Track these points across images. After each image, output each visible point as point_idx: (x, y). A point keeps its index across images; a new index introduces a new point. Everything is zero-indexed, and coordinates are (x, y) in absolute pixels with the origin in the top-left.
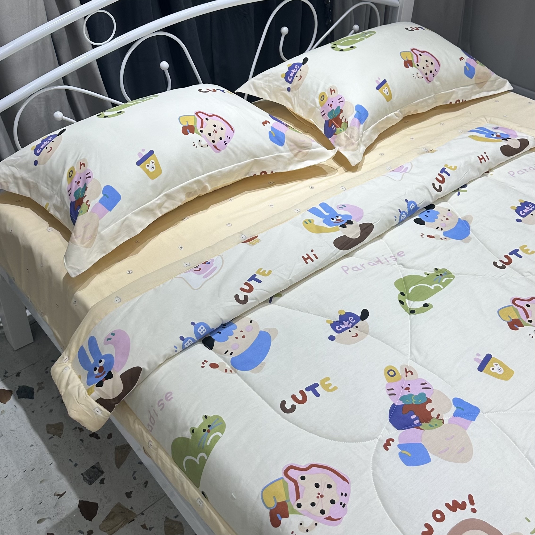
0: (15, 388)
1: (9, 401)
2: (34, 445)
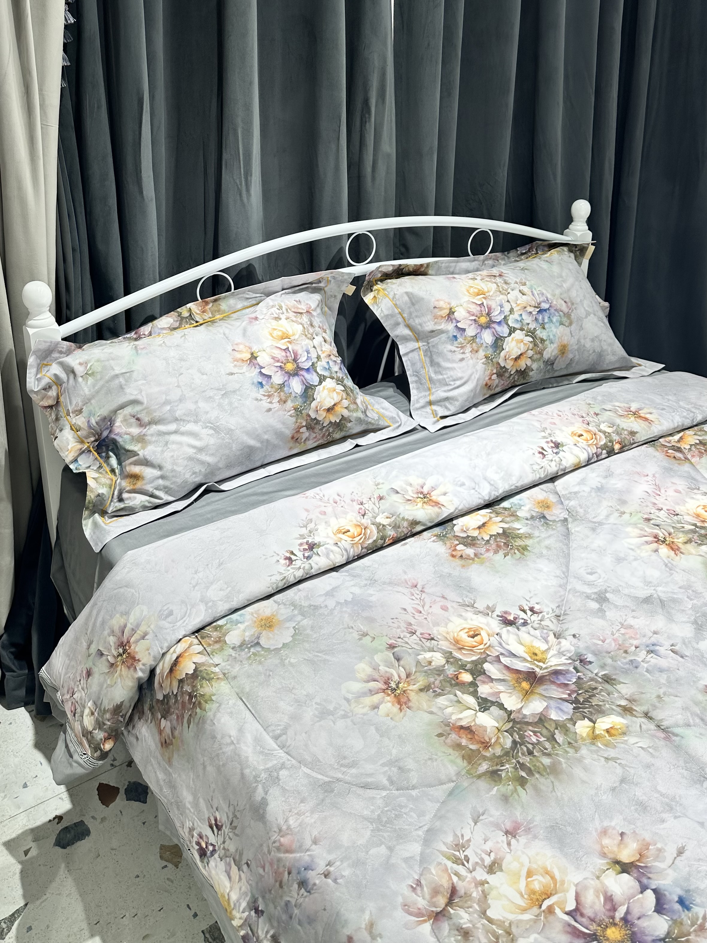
0: (124, 784)
1: (113, 804)
2: (141, 876)
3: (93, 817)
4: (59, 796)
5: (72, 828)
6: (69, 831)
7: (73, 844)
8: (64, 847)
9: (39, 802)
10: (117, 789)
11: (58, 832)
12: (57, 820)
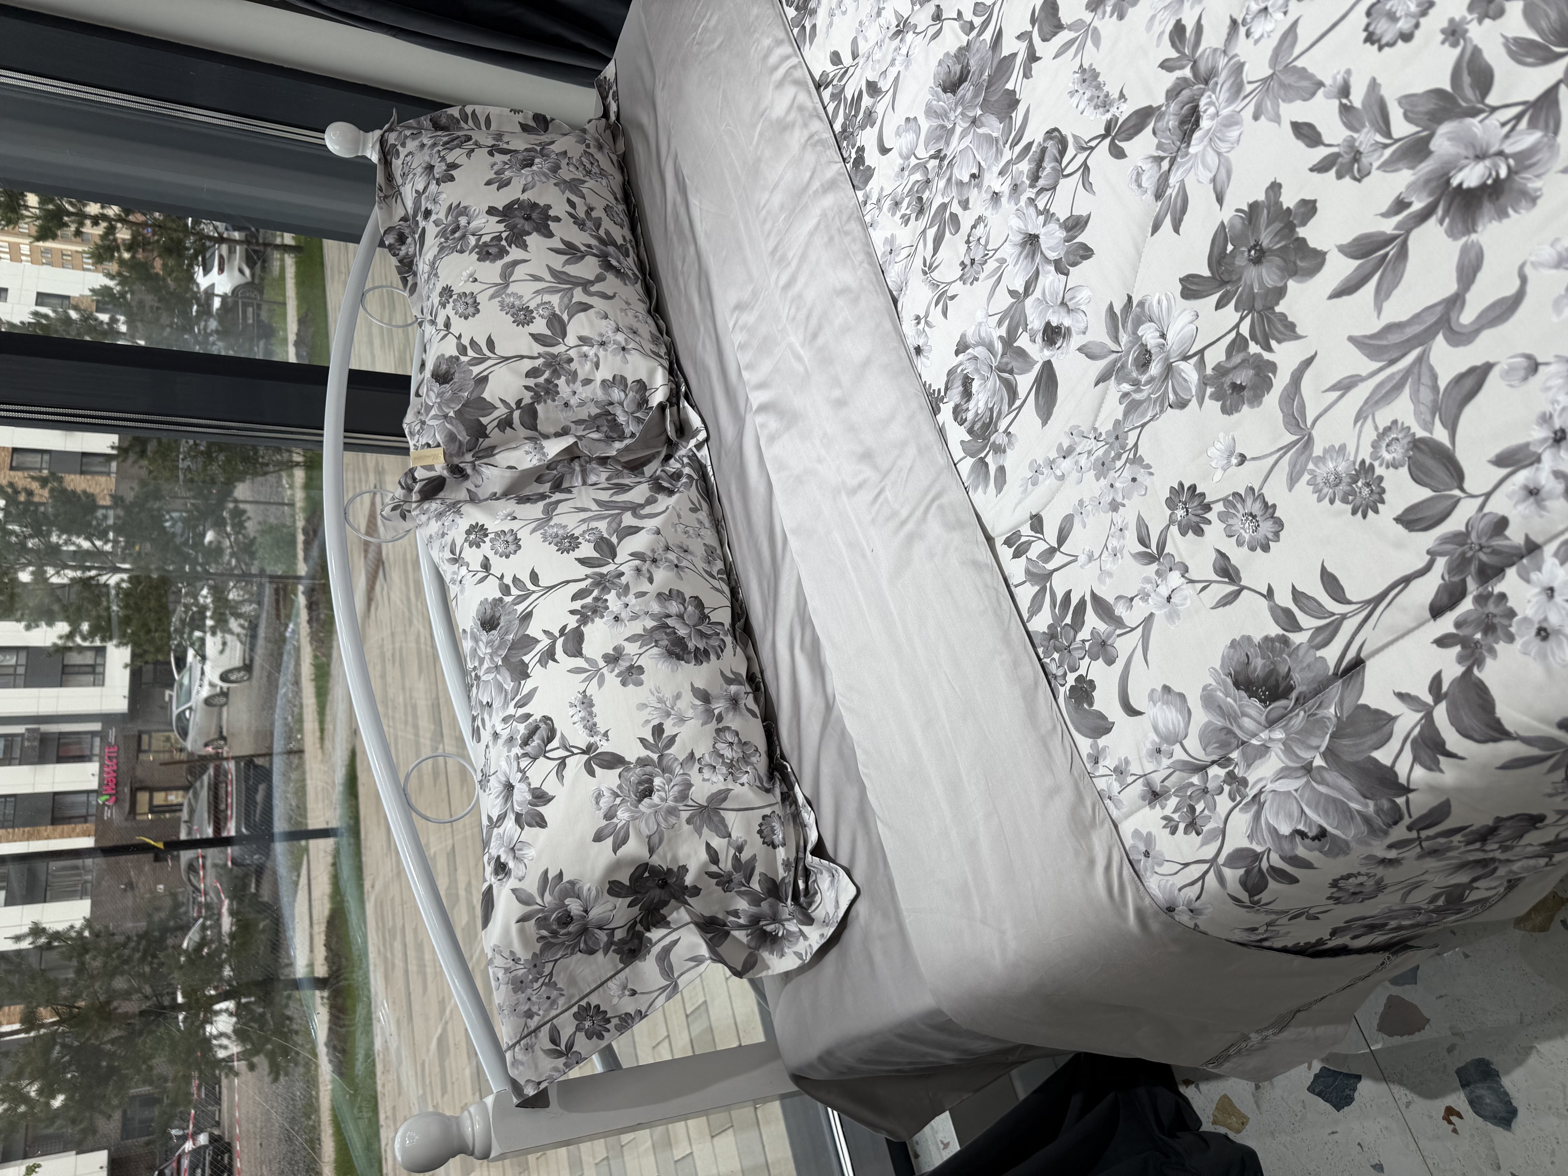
3: (1450, 1050)
4: (1403, 1108)
5: (1472, 1092)
6: (1480, 1097)
7: (1506, 1094)
8: (1513, 1112)
9: (1413, 1146)
10: (1390, 998)
11: (1480, 1120)
12: (1454, 1119)
